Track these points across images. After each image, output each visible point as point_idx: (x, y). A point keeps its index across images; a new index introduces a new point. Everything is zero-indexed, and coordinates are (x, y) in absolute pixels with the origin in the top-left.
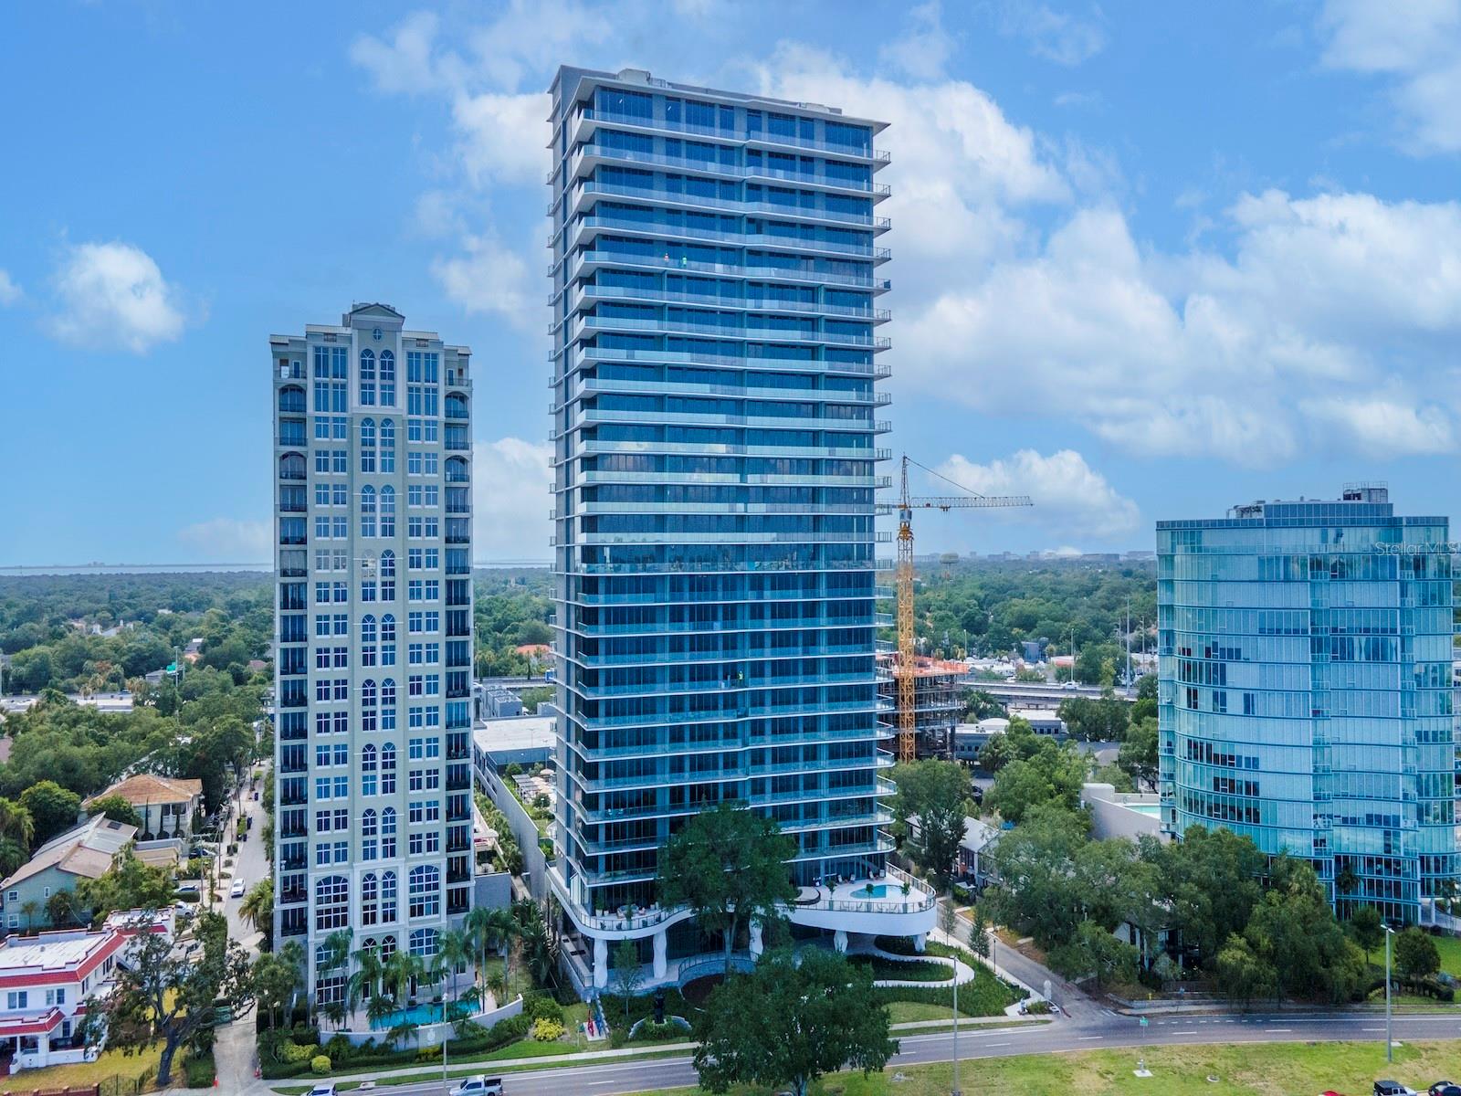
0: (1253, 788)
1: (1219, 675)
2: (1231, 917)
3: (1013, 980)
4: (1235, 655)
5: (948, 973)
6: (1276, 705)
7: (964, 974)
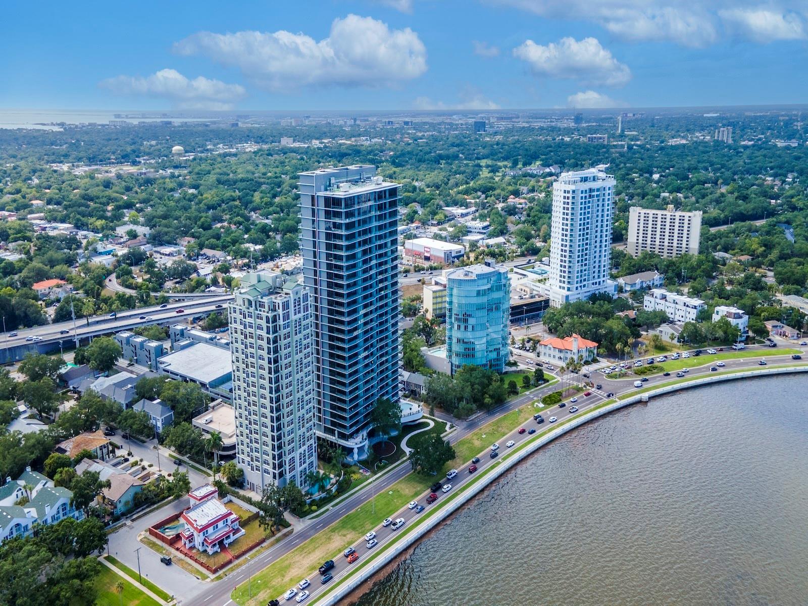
0: (473, 349)
1: (466, 321)
2: (485, 386)
3: (441, 420)
4: (469, 316)
5: (427, 425)
6: (479, 328)
7: (432, 424)
